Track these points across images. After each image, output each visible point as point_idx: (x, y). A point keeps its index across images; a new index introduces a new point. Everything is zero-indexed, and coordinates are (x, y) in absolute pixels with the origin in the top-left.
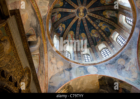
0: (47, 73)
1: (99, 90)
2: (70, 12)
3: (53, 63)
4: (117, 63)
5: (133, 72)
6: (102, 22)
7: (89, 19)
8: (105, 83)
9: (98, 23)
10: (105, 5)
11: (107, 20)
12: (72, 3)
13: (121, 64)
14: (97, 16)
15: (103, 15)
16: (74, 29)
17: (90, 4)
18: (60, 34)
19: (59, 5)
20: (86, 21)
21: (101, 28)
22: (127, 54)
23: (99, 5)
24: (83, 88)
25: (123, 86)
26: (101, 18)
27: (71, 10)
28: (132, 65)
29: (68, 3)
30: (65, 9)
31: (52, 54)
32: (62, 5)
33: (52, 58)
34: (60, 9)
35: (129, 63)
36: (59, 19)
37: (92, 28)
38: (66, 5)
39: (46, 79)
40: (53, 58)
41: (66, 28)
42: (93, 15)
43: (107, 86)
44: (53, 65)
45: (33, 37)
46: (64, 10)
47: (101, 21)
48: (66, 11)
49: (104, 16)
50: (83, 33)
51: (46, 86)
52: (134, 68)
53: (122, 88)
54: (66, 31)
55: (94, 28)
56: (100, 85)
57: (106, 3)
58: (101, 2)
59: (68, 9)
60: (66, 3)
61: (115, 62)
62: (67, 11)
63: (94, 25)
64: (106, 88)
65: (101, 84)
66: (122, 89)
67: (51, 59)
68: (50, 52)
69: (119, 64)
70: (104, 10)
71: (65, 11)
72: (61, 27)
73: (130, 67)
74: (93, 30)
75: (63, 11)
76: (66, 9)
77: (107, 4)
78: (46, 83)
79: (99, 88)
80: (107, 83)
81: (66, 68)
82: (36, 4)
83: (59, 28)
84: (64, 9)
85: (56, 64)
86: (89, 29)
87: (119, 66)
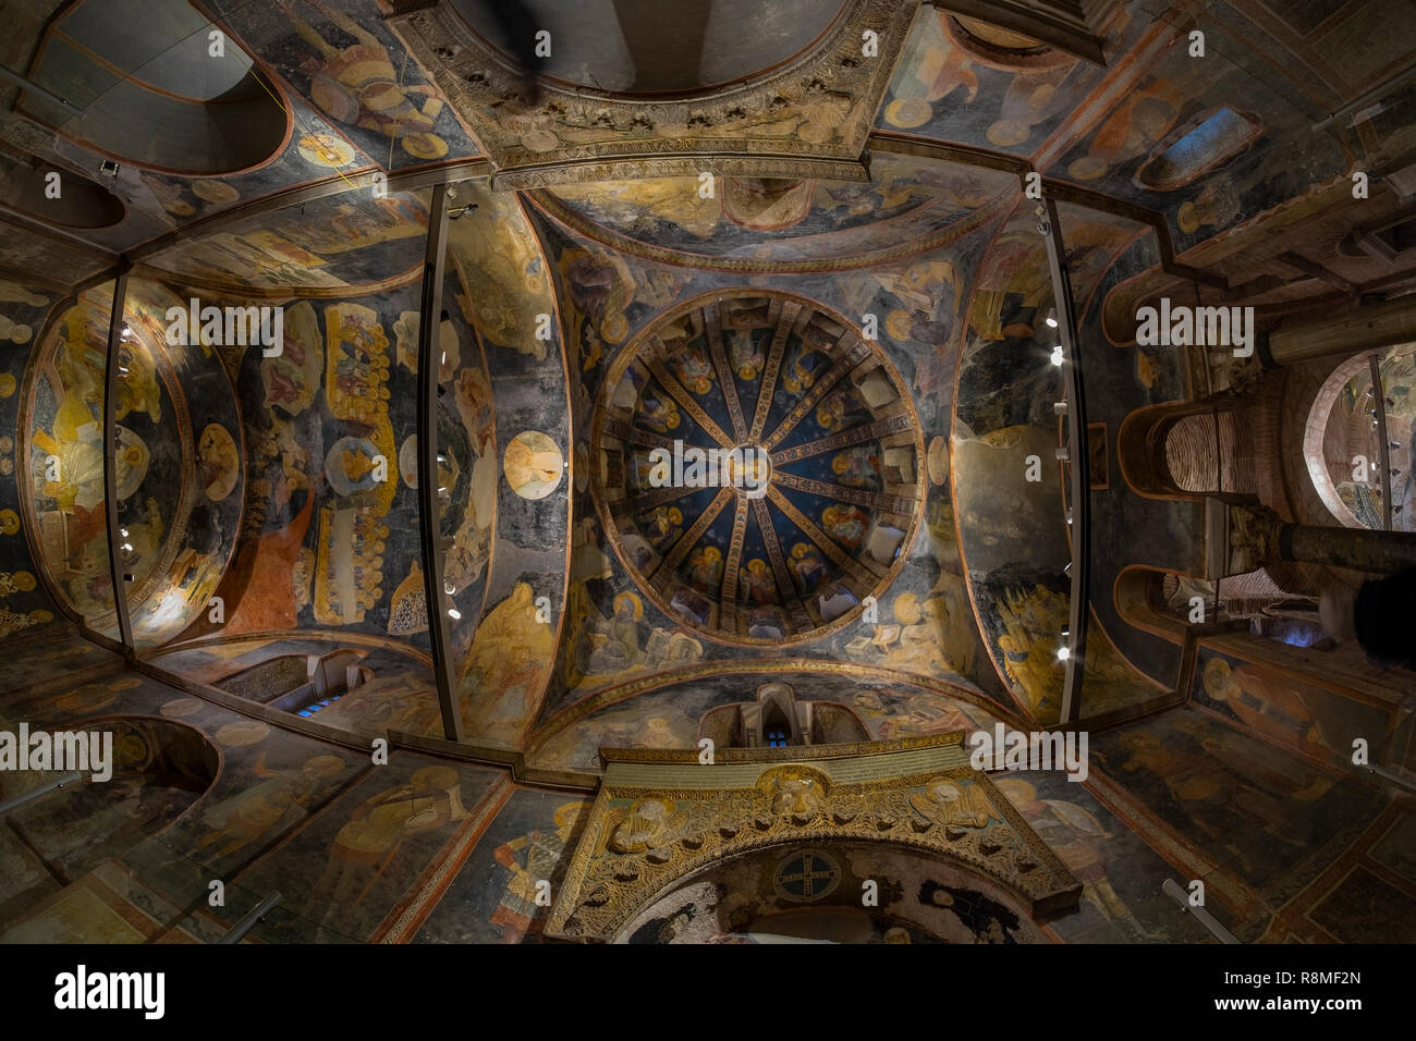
0: (917, 677)
1: (1035, 424)
2: (745, 517)
3: (896, 639)
4: (907, 342)
5: (929, 275)
6: (782, 380)
7: (776, 438)
8: (992, 402)
9: (791, 397)
10: (713, 376)
11: (770, 363)
12: (712, 511)
13: (909, 327)
14: (760, 405)
15: (757, 378)
16: (817, 503)
17: (714, 436)
18: (824, 571)
19: (714, 564)
20: (785, 449)
21: (806, 385)
22: (862, 304)
23: (720, 398)
24: (1020, 510)
25: (990, 325)
26: (768, 386)
27: (737, 516)
28: (904, 283)
29: (710, 527)
30: (733, 540)
31: (860, 638)
32: (716, 551)
33: (875, 642)
34: (729, 562)
35: (900, 294)
36: (768, 570)
37: (810, 422)
38: (717, 534)
39: (937, 686)
40: (873, 637)
41: (808, 540)
42: (759, 421)
43: (1009, 392)
44: (903, 641)
45: (745, 714)
46: (737, 543)
47: (779, 384)
48: (742, 537)
49: (761, 375)
50: (830, 463)
51: (959, 694)
52: (915, 276)
53: (1004, 326)
54: (820, 544)
55: (812, 414)
56: (1007, 426)
57: (706, 374)
58: (705, 392)
59: (736, 528)
60: (711, 534)
61: (906, 355)
62: (743, 530)
63: (799, 413)
64: (1020, 394)
65: (1002, 421)
66: (1008, 327)
67: (877, 647)
68: (849, 645)
69: (907, 337)
70: (735, 376)
71: (741, 542)
72: (799, 565)
73: (915, 290)
74: (819, 422)
75: (740, 548)
76: (734, 535)
77: (708, 369)
78: (949, 690)
79: (1022, 427)
80: (992, 395)
81: (926, 583)
82: (646, 679)
83: (804, 574)
84: (733, 546)
85: (903, 626)
86: (817, 435)
87: (920, 337)
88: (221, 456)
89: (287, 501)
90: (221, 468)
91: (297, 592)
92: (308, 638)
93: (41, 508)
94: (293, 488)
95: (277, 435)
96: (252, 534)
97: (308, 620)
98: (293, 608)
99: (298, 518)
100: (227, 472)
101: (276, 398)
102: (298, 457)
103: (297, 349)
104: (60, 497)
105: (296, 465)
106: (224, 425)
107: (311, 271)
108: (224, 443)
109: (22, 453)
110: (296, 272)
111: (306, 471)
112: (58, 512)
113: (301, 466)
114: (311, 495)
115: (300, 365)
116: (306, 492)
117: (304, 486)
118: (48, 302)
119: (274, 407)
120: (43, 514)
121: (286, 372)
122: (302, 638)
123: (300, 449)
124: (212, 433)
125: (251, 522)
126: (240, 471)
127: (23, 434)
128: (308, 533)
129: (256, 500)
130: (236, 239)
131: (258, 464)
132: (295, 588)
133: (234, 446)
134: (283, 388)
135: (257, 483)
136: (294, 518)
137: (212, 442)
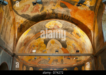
88: (53, 24)
89: (63, 8)
90: (55, 24)
91: (85, 9)
92: (97, 10)
93: (63, 63)
94: (60, 6)
95: (47, 10)
96: (70, 19)
97: (93, 8)
98: (89, 11)
99: (67, 6)
100: (56, 23)
101: (38, 11)
102: (52, 5)
103: (26, 7)
104: (61, 59)
105: (54, 6)
106: (46, 24)
107: (5, 10)
108: (50, 24)
109: (53, 67)
110: (6, 14)
111: (56, 3)
112: (64, 60)
113: (55, 4)
114: (62, 2)
115: (30, 5)
116: (61, 3)
117: (60, 4)
118: (25, 66)
119: (41, 12)
120: (64, 63)
121: (32, 9)
122: (97, 11)
123: (50, 4)
124: (48, 26)
125: (68, 19)
126: (56, 21)
127: (50, 67)
128: (71, 4)
129: (62, 17)
130: (2, 34)
131: (54, 16)
132: (84, 9)
133: (50, 22)
134: (36, 9)
135: (59, 16)
136: (67, 7)
137: (49, 26)
